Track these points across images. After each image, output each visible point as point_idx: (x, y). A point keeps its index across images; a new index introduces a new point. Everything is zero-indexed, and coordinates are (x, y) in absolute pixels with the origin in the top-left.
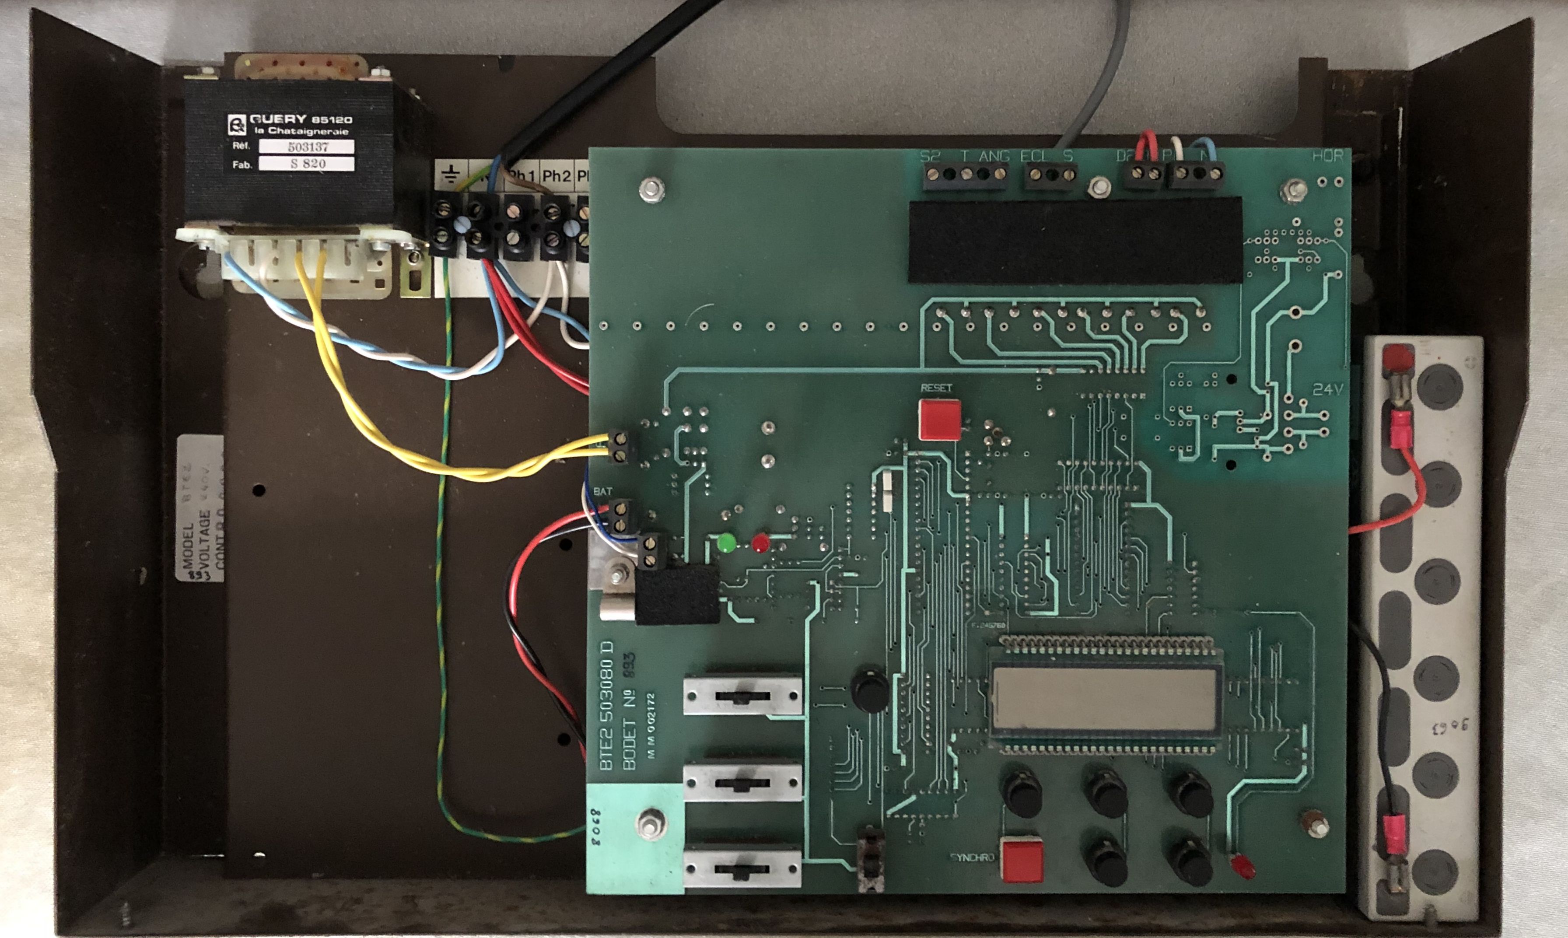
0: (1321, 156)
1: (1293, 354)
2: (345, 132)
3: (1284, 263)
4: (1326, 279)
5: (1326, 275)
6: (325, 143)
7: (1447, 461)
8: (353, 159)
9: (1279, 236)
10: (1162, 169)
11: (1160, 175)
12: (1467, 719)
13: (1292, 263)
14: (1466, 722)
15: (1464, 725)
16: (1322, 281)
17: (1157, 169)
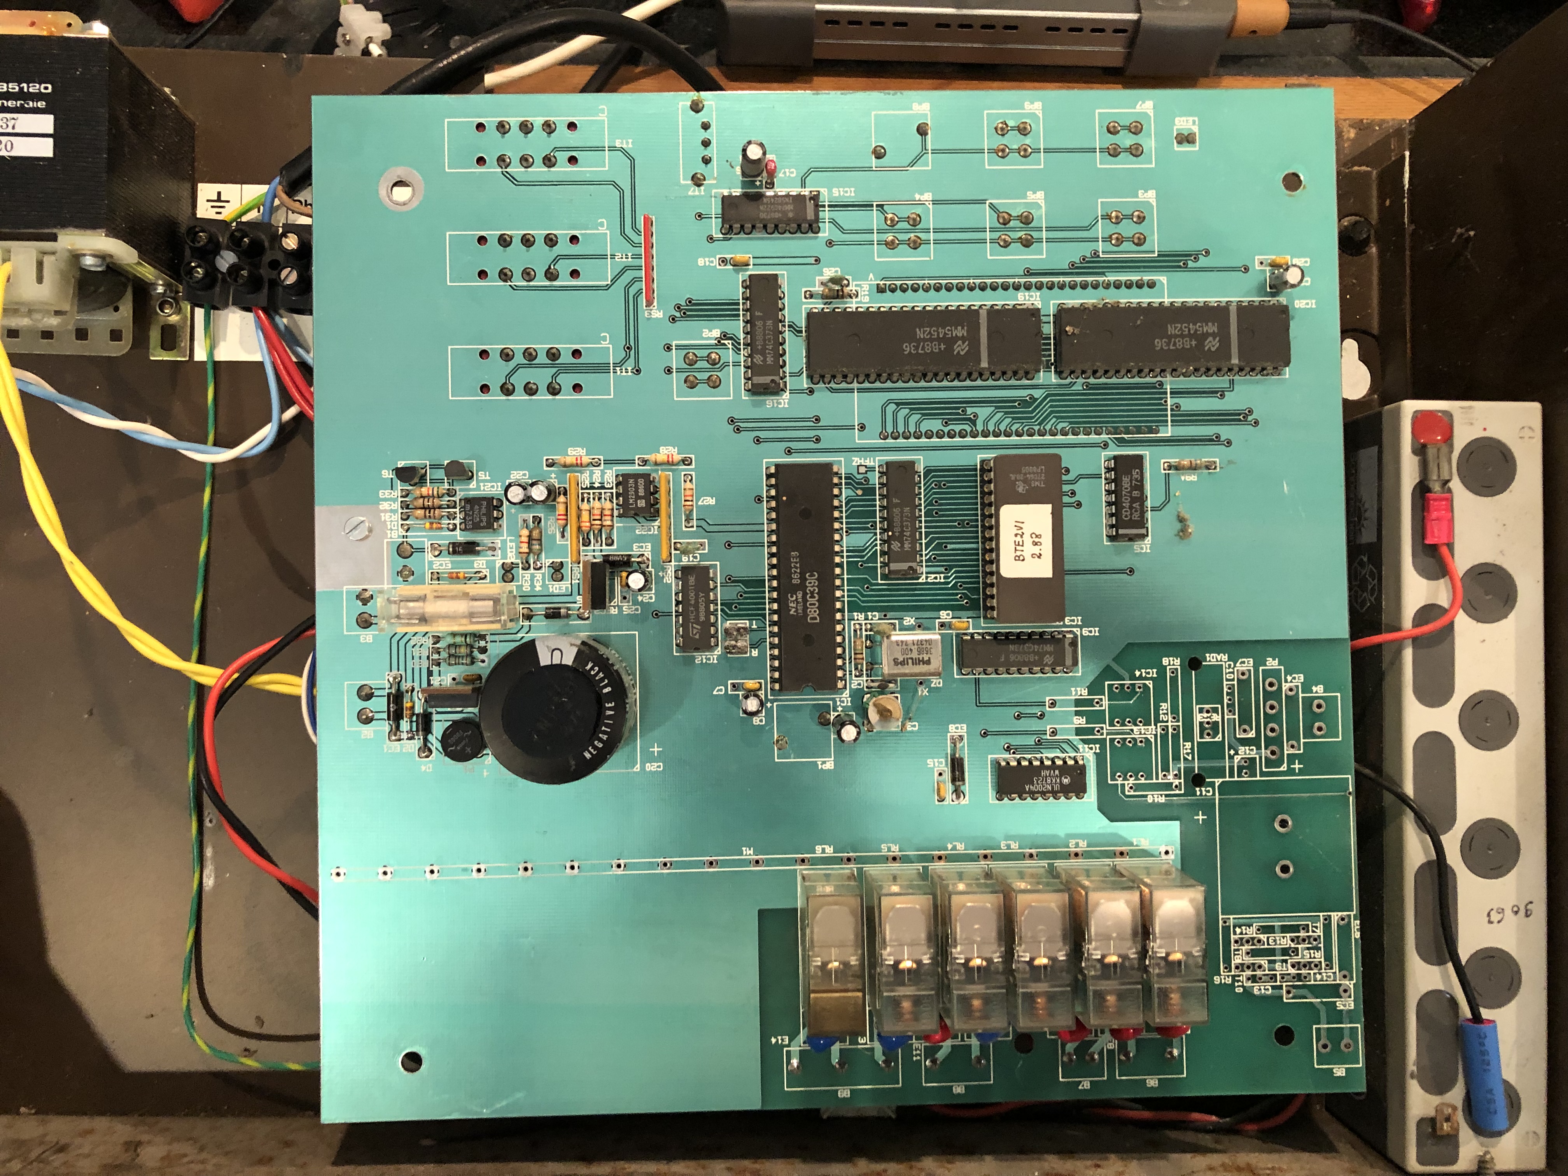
2: (41, 104)
6: (14, 119)
7: (1497, 563)
8: (51, 140)
12: (1531, 903)
14: (1529, 907)
15: (1527, 910)
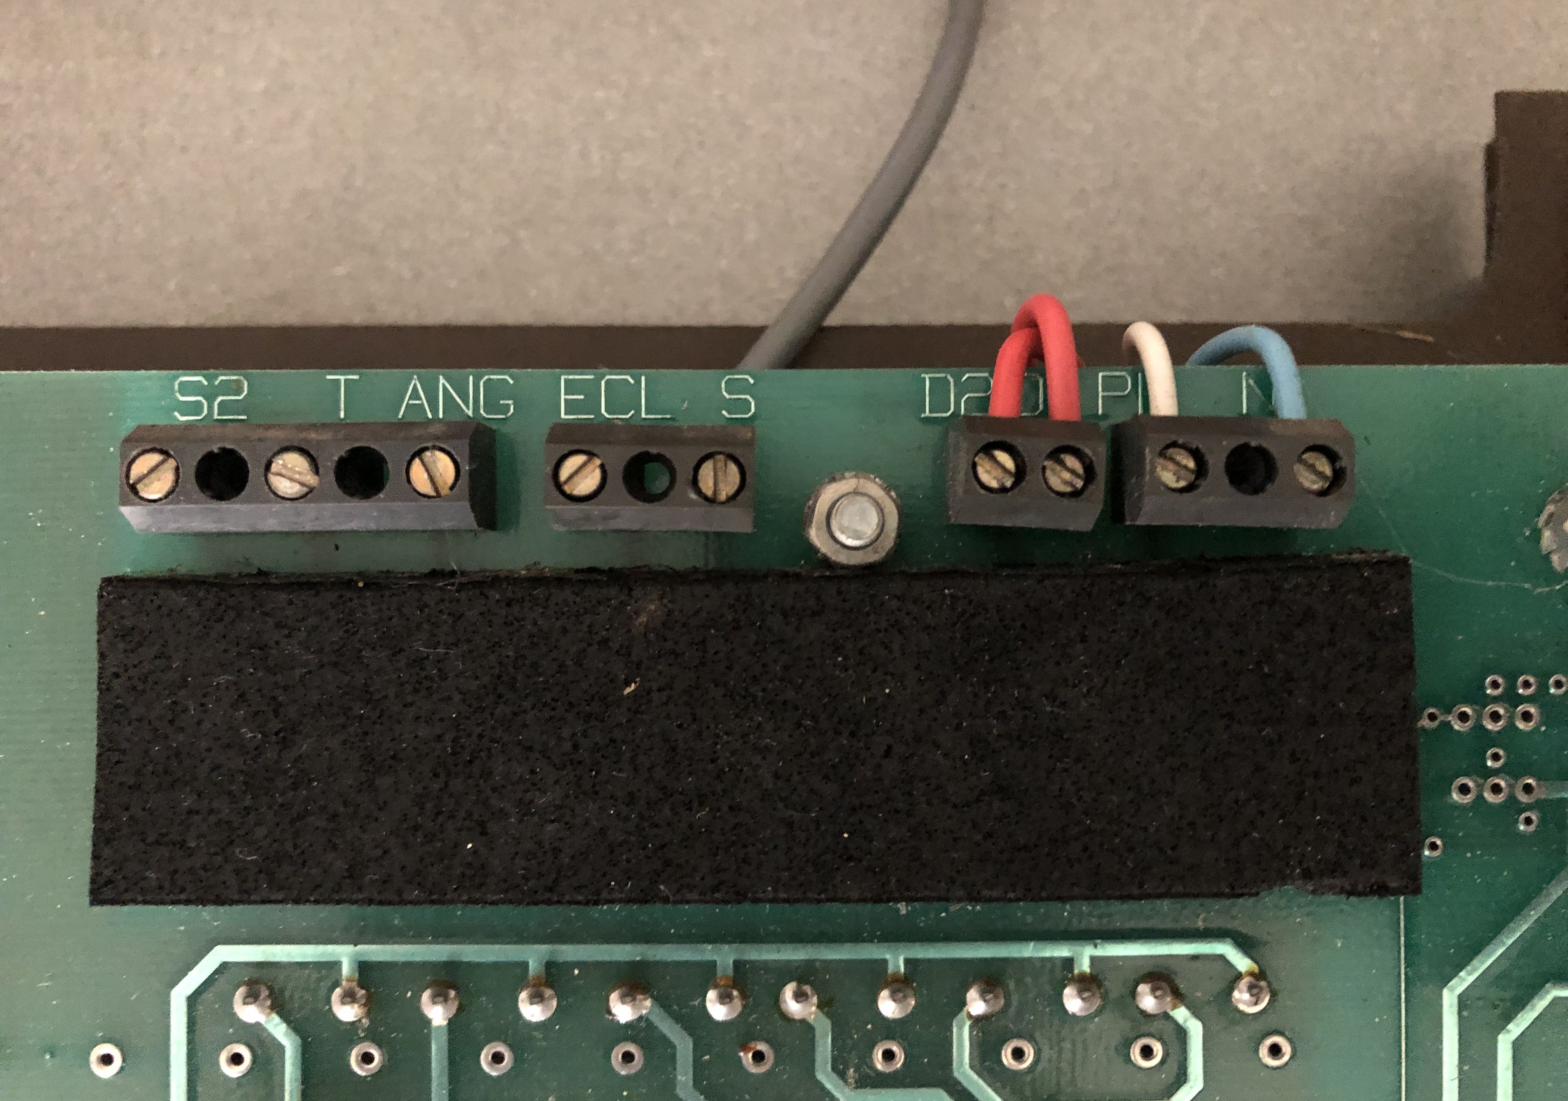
3: (1562, 803)
9: (1540, 697)
10: (1099, 453)
11: (1089, 474)
17: (1076, 453)
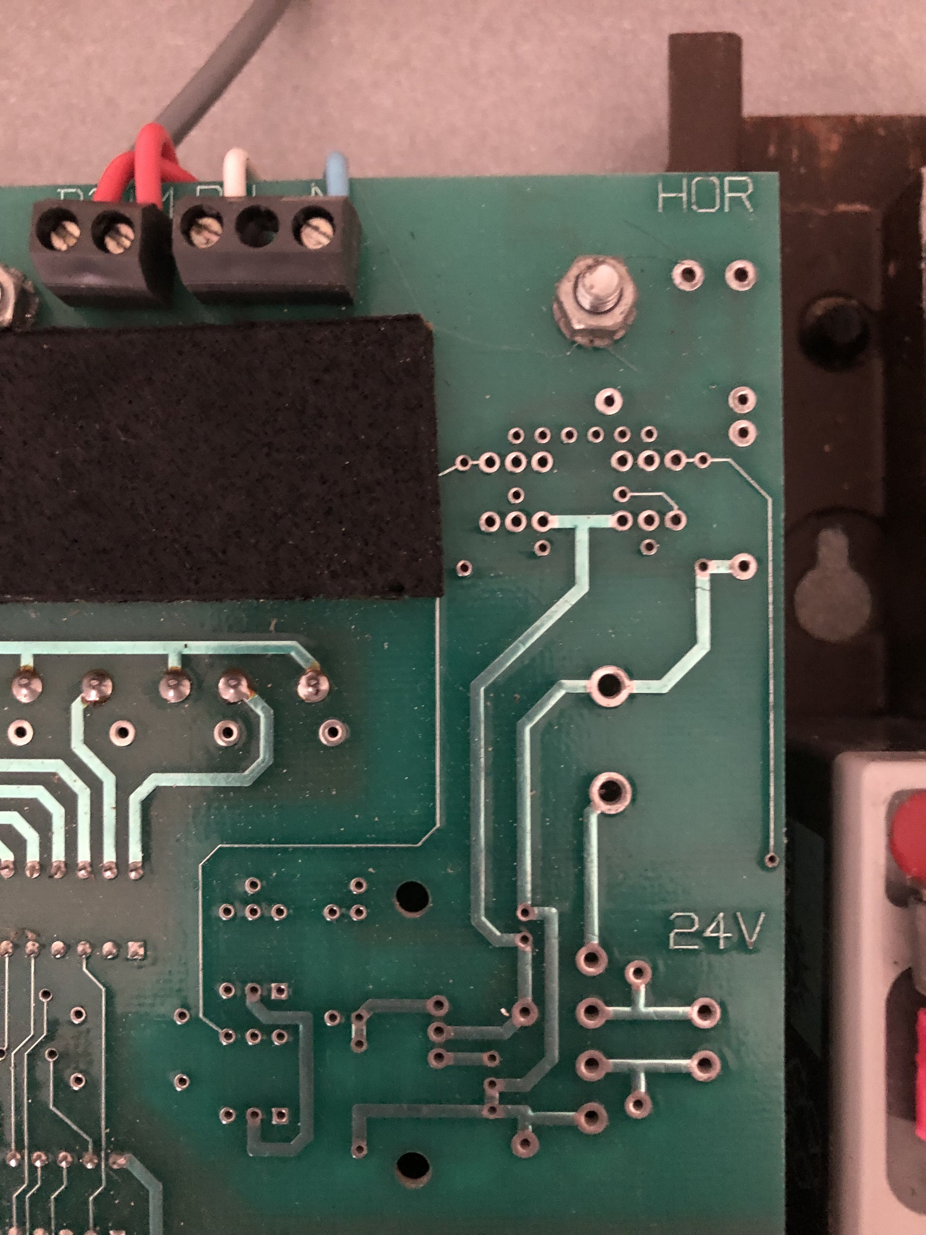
0: (684, 195)
1: (603, 816)
3: (570, 533)
4: (703, 580)
5: (704, 567)
9: (554, 447)
13: (593, 532)
16: (693, 588)
